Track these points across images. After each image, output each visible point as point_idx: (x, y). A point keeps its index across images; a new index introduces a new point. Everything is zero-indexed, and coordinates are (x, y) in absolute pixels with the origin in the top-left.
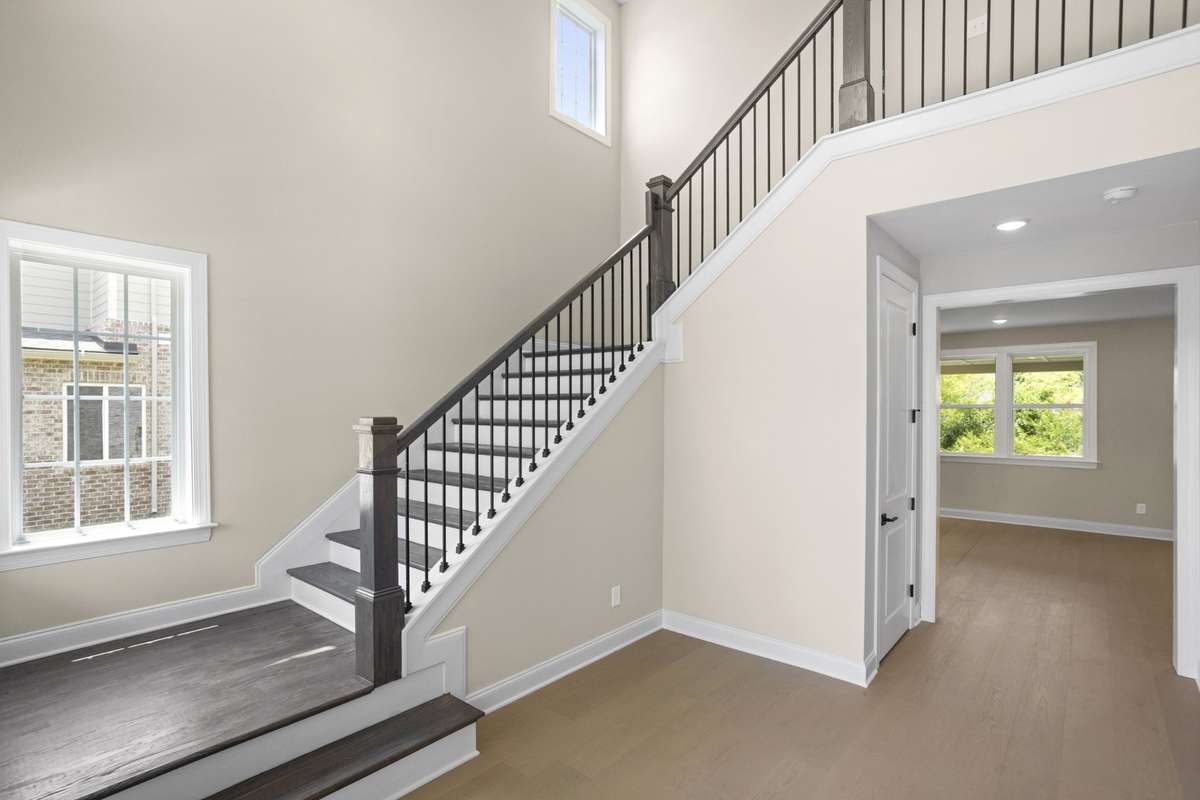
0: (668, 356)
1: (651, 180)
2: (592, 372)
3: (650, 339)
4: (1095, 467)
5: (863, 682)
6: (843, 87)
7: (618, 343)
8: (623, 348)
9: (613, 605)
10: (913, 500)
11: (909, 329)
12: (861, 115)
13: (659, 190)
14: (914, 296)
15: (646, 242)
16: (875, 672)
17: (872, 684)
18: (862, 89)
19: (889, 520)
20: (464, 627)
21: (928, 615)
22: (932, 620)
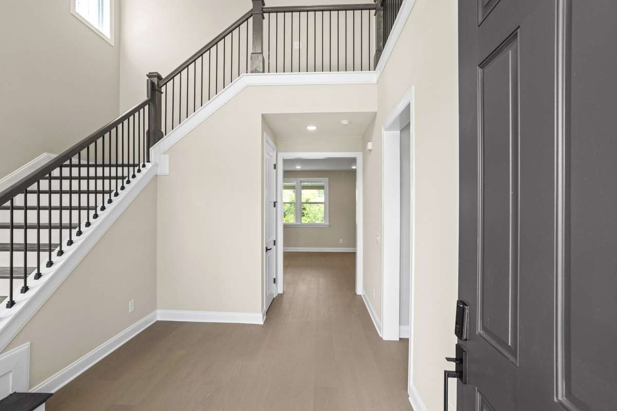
0: (159, 172)
1: (149, 73)
2: (117, 178)
3: (148, 161)
4: (328, 226)
5: (262, 323)
6: (252, 53)
7: (126, 162)
8: (134, 166)
9: (130, 311)
10: (275, 241)
11: (273, 167)
12: (260, 68)
13: (155, 80)
14: (275, 152)
15: (147, 107)
16: (265, 317)
17: (264, 323)
18: (260, 57)
19: (268, 250)
20: (29, 343)
21: (280, 291)
22: (282, 293)
